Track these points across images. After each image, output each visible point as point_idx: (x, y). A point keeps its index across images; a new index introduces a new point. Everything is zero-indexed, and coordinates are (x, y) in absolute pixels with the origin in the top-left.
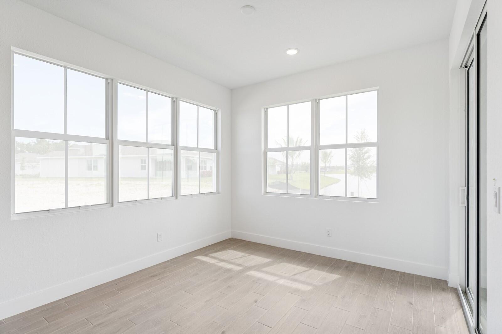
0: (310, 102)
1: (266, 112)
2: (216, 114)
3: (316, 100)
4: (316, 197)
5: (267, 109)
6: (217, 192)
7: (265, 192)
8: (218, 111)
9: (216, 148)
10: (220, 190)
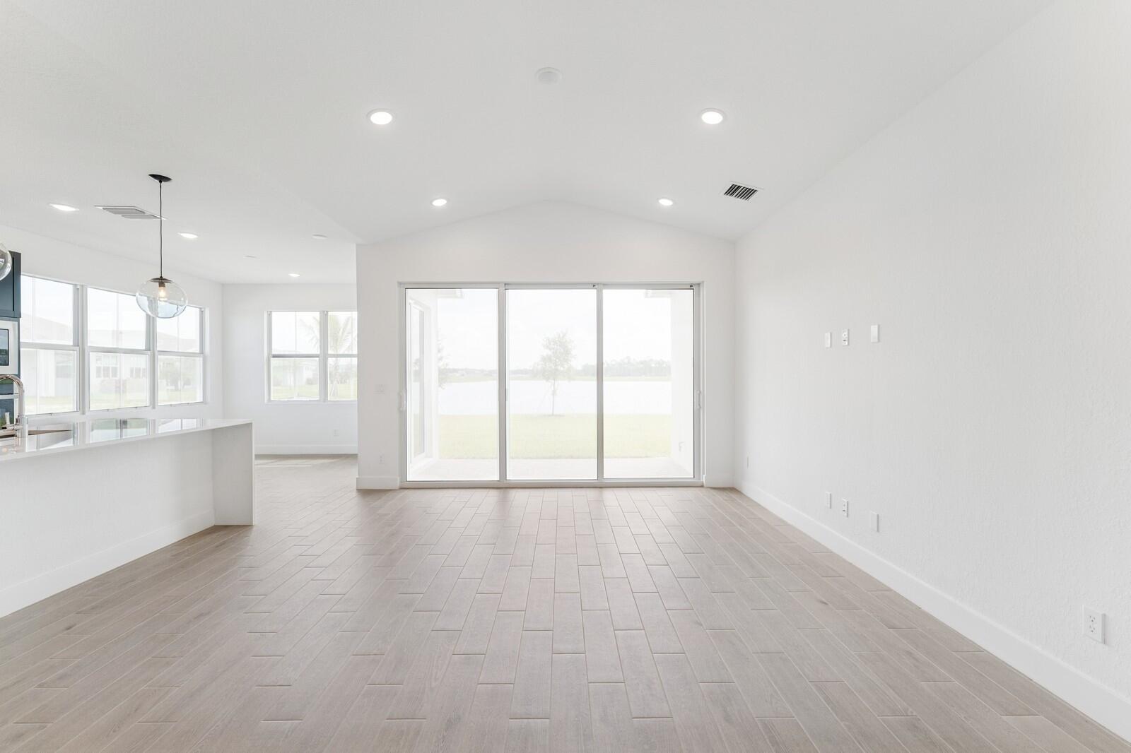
0: (317, 312)
1: (270, 315)
2: (202, 312)
3: (323, 311)
4: (324, 402)
5: (271, 312)
6: (204, 402)
7: (269, 400)
8: (204, 309)
9: (202, 352)
10: (208, 400)
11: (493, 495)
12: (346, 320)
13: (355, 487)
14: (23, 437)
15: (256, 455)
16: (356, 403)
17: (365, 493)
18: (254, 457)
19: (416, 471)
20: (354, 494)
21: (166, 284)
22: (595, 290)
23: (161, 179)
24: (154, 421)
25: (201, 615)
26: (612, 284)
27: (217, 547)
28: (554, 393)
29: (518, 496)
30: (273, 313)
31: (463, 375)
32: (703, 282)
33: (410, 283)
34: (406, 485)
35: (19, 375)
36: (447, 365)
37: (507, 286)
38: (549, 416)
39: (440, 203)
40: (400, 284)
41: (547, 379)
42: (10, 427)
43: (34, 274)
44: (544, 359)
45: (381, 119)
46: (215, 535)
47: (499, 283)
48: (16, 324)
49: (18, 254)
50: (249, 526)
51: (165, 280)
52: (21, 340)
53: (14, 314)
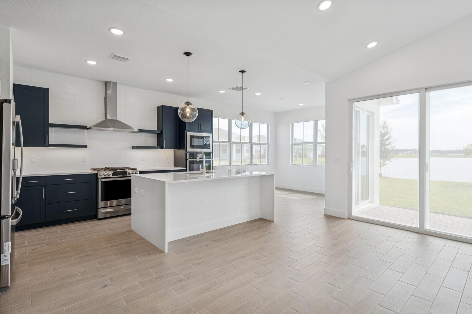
0: (313, 121)
1: (293, 125)
2: (268, 126)
3: (315, 121)
4: (315, 166)
5: (293, 123)
6: (268, 164)
7: (292, 164)
8: (269, 124)
9: (268, 143)
10: (270, 163)
12: (322, 124)
13: (323, 213)
14: (204, 174)
15: (276, 188)
17: (329, 217)
18: (274, 188)
19: (357, 211)
20: (323, 216)
21: (244, 115)
23: (243, 72)
25: (242, 257)
27: (258, 228)
30: (294, 124)
31: (411, 154)
33: (354, 99)
34: (351, 217)
36: (394, 147)
39: (372, 45)
40: (349, 100)
42: (201, 169)
43: (219, 117)
46: (259, 223)
47: (420, 89)
48: (212, 134)
49: (212, 111)
50: (272, 221)
51: (244, 113)
52: (213, 140)
53: (211, 131)
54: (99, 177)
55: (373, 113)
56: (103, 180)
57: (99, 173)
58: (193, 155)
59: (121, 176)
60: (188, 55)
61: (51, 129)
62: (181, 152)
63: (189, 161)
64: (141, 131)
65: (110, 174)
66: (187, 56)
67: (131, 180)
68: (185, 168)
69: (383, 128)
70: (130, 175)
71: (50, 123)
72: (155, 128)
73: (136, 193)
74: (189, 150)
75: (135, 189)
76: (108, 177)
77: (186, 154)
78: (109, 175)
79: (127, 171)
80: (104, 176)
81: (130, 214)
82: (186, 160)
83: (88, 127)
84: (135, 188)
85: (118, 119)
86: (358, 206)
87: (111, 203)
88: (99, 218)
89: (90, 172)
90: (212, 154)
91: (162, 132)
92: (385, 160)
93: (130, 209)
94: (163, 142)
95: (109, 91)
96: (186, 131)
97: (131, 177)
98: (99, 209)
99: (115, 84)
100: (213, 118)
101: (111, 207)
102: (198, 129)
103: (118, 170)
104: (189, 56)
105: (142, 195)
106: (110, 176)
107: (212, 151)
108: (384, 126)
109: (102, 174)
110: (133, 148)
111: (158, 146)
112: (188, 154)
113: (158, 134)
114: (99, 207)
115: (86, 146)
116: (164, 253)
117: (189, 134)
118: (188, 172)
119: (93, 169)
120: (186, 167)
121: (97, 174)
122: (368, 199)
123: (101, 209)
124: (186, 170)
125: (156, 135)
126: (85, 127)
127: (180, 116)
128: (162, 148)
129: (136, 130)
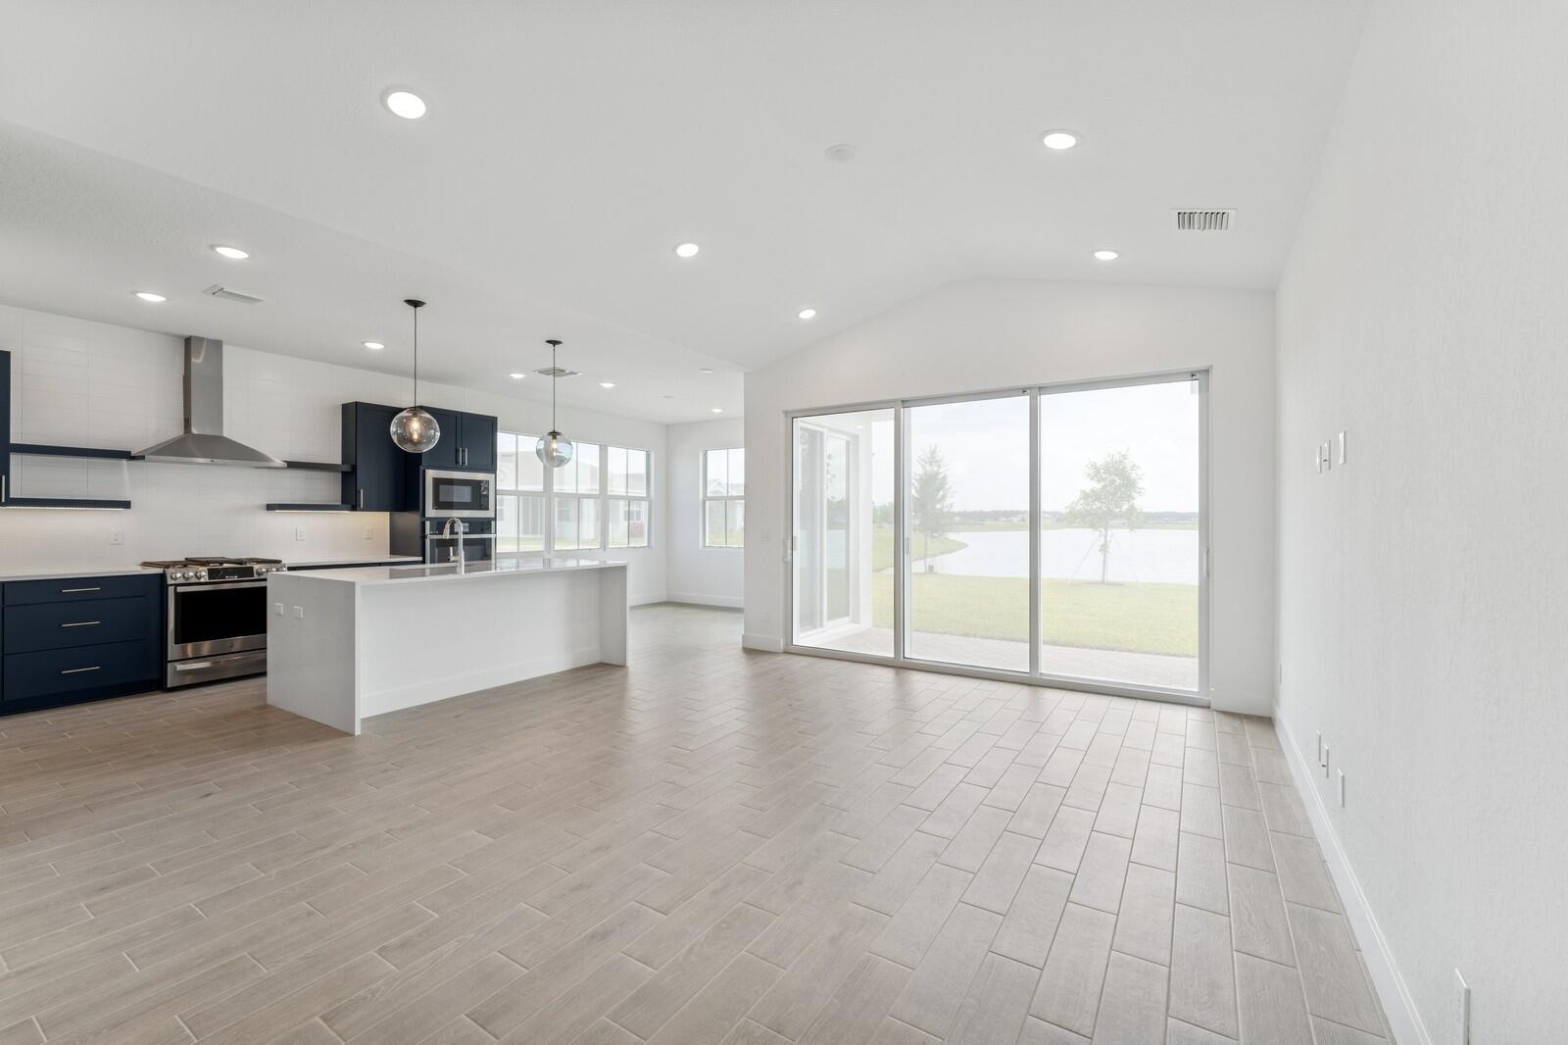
1: (705, 455)
2: (647, 455)
6: (649, 546)
7: (704, 546)
8: (650, 451)
9: (648, 496)
10: (653, 544)
11: (888, 675)
13: (741, 646)
14: (461, 567)
16: (742, 551)
17: (751, 652)
19: (803, 638)
20: (740, 651)
22: (1028, 397)
23: (554, 343)
24: (550, 559)
26: (1052, 387)
28: (1104, 548)
29: (918, 680)
30: (708, 451)
32: (1211, 366)
33: (794, 411)
34: (791, 649)
35: (495, 519)
37: (906, 403)
38: (1097, 583)
39: (807, 314)
40: (786, 413)
41: (1092, 526)
42: (452, 559)
43: (508, 430)
44: (1085, 496)
45: (688, 250)
47: (894, 401)
48: (493, 475)
49: (496, 418)
50: (622, 666)
51: (559, 434)
52: (498, 488)
53: (492, 468)
54: (170, 581)
55: (856, 437)
56: (180, 589)
57: (169, 571)
58: (439, 525)
59: (236, 578)
60: (415, 307)
61: (15, 459)
62: (409, 519)
63: (431, 540)
64: (292, 465)
65: (204, 573)
66: (413, 308)
67: (265, 588)
68: (420, 559)
69: (930, 463)
70: (262, 577)
71: (11, 442)
72: (337, 460)
73: (280, 615)
74: (431, 512)
75: (275, 607)
76: (197, 581)
77: (423, 524)
78: (199, 578)
79: (252, 568)
80: (183, 581)
81: (264, 674)
82: (424, 537)
83: (132, 455)
84: (277, 604)
85: (225, 435)
86: (821, 629)
87: (195, 650)
88: (169, 686)
89: (136, 569)
90: (493, 523)
91: (354, 468)
92: (934, 534)
93: (264, 662)
94: (357, 493)
95: (197, 357)
96: (421, 468)
97: (265, 580)
98: (169, 664)
99: (216, 345)
100: (498, 434)
101: (197, 658)
102: (457, 462)
103: (225, 565)
104: (418, 308)
105: (298, 618)
106: (202, 580)
107: (493, 516)
108: (933, 458)
109: (176, 575)
110: (270, 507)
111: (343, 502)
112: (428, 523)
113: (344, 474)
114: (169, 659)
115: (126, 505)
116: (351, 734)
117: (431, 474)
118: (428, 565)
119: (146, 564)
120: (424, 555)
121: (163, 576)
122: (848, 615)
123: (176, 664)
124: (424, 562)
125: (340, 475)
126: (126, 455)
127: (395, 438)
128: (354, 508)
129: (278, 462)
